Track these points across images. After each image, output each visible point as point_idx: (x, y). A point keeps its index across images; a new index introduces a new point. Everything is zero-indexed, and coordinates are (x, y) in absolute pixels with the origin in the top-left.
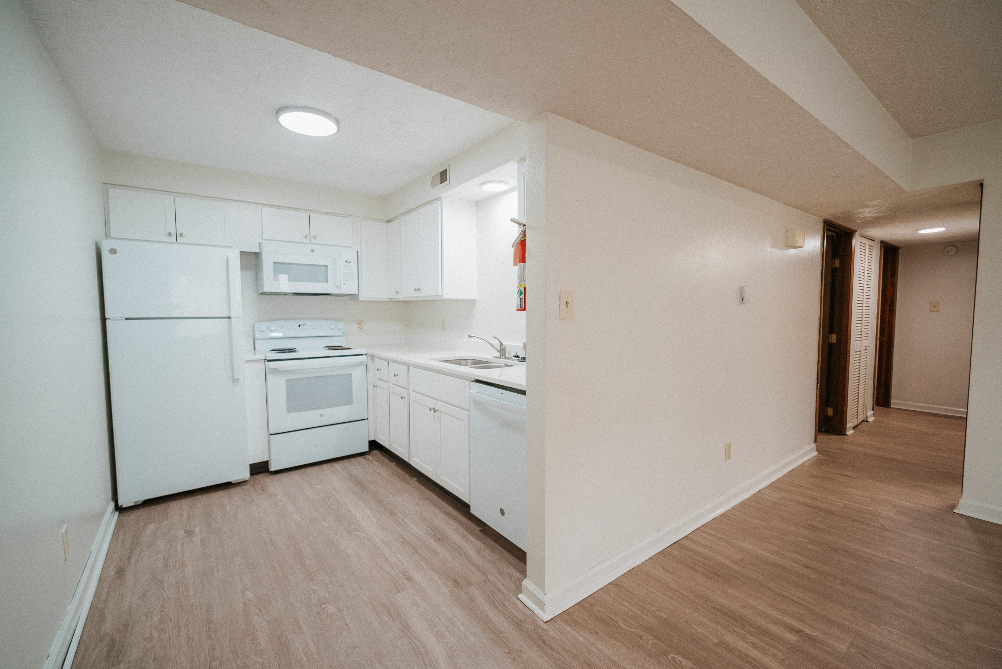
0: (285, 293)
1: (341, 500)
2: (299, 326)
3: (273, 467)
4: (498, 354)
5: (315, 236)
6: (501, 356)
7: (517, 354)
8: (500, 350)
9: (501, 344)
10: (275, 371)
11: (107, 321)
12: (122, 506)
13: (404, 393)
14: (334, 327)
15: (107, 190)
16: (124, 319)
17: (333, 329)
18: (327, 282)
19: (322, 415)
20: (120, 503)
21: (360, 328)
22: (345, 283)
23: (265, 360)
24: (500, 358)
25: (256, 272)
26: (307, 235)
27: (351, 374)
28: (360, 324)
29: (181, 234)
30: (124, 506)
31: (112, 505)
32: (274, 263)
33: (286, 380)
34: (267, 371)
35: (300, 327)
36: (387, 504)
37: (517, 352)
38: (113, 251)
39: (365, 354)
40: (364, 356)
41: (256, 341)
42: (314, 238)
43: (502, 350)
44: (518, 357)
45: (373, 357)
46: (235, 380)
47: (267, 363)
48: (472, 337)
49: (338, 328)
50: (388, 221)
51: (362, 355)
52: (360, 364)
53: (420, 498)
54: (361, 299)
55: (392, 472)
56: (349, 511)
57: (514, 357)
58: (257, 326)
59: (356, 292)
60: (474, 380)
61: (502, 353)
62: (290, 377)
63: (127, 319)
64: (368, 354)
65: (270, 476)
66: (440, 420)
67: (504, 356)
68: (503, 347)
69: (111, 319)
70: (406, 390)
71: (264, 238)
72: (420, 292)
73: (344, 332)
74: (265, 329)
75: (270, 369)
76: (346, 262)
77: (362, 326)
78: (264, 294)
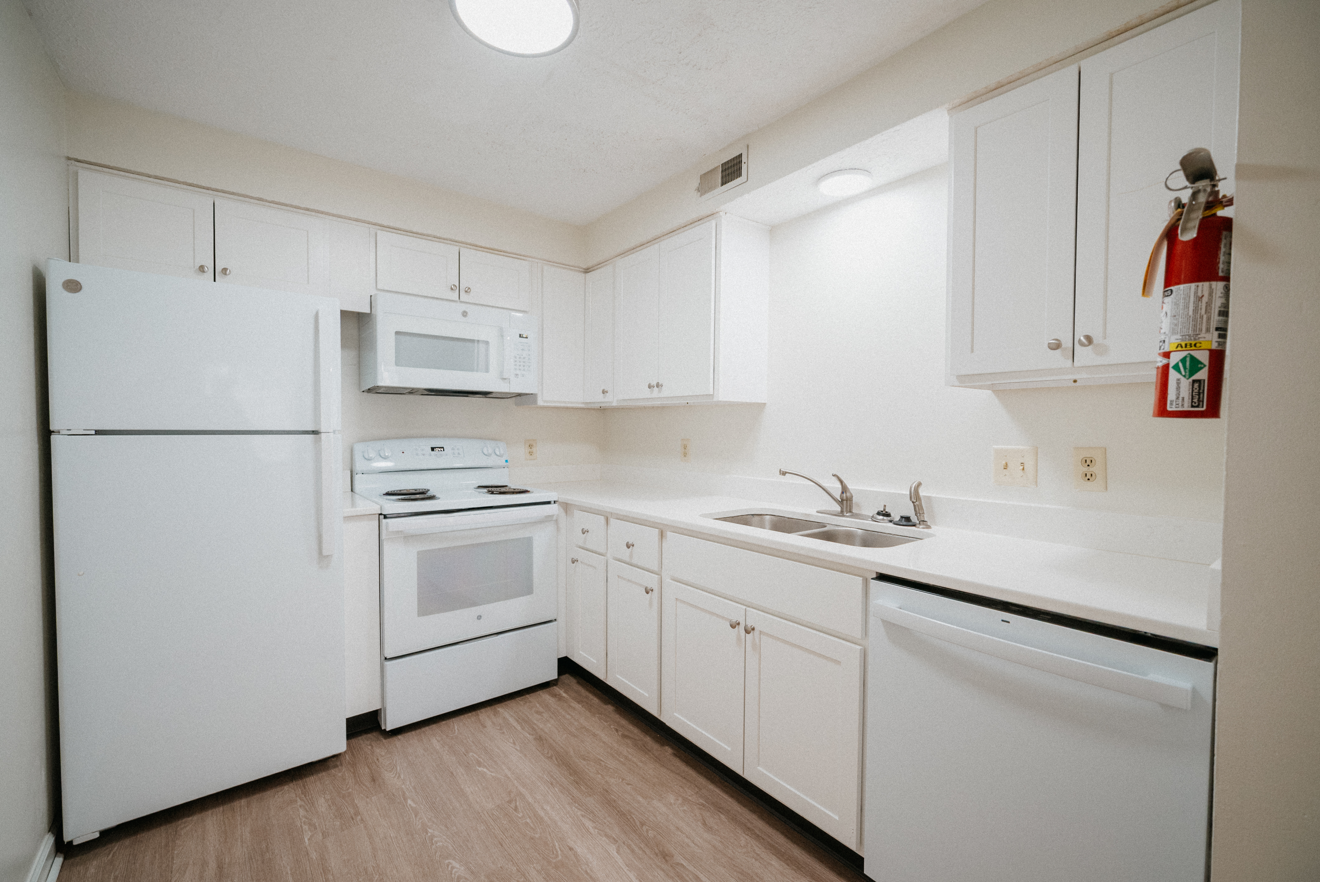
0: (411, 389)
1: (542, 813)
2: (433, 449)
3: (391, 722)
4: (838, 509)
5: (469, 288)
6: (842, 512)
7: (884, 510)
8: (840, 500)
9: (844, 489)
10: (399, 537)
11: (53, 437)
12: (71, 842)
13: (651, 581)
14: (490, 451)
15: (76, 174)
16: (93, 432)
17: (488, 455)
18: (487, 370)
19: (479, 617)
20: (67, 839)
21: (531, 453)
22: (517, 375)
23: (381, 514)
24: (841, 514)
25: (359, 351)
26: (454, 285)
27: (531, 538)
28: (531, 446)
29: (224, 271)
30: (75, 843)
31: (49, 841)
32: (397, 333)
33: (418, 553)
34: (383, 536)
35: (433, 452)
36: (642, 824)
37: (885, 506)
38: (73, 286)
39: (553, 502)
40: (554, 506)
41: (357, 478)
42: (466, 292)
43: (847, 500)
44: (888, 515)
45: (567, 507)
46: (322, 558)
47: (383, 521)
48: (787, 474)
49: (498, 453)
50: (587, 271)
51: (550, 503)
53: (702, 804)
54: (540, 403)
55: (617, 730)
56: (571, 849)
57: (879, 514)
58: (359, 448)
59: (533, 391)
60: (875, 576)
61: (845, 505)
62: (424, 547)
63: (98, 432)
64: (559, 501)
65: (384, 741)
67: (850, 512)
68: (848, 494)
69: (62, 432)
70: (657, 576)
71: (379, 287)
72: (660, 392)
73: (506, 461)
74: (372, 455)
75: (387, 533)
76: (520, 336)
77: (534, 449)
78: (374, 390)
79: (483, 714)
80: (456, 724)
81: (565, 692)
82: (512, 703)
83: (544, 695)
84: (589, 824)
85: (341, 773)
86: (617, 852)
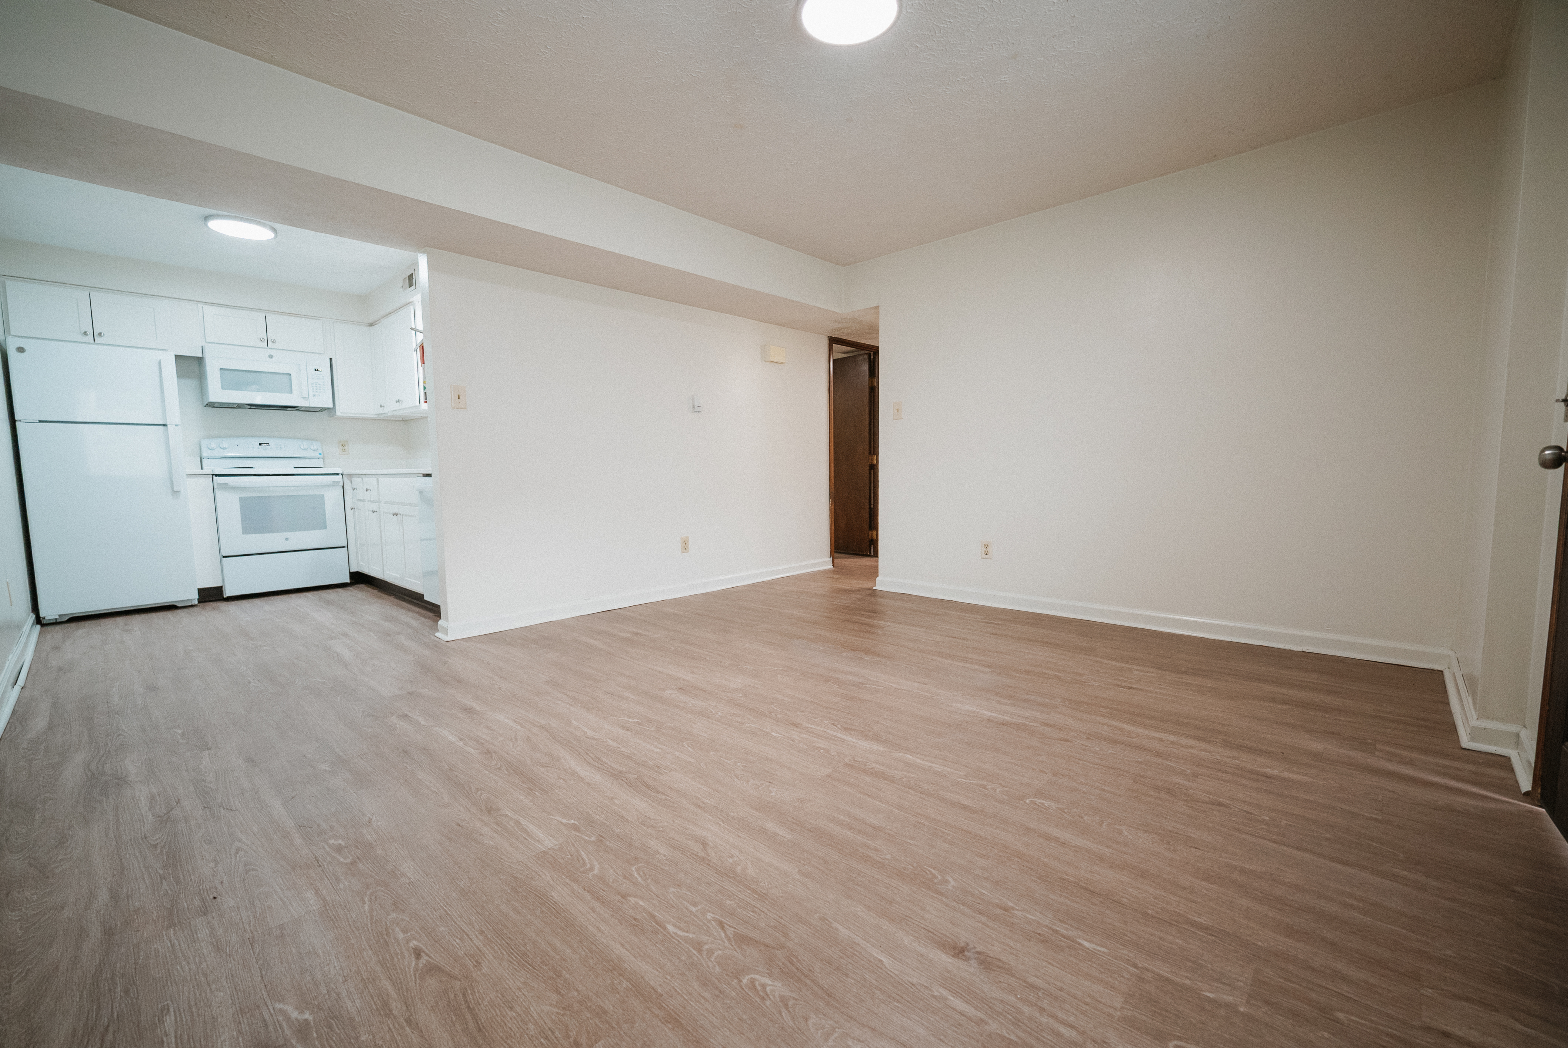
0: (238, 404)
2: (260, 444)
3: (228, 593)
5: (274, 340)
10: (225, 487)
11: (17, 423)
12: (44, 619)
13: (376, 507)
14: (306, 447)
15: (5, 283)
16: (38, 421)
17: (305, 449)
18: (291, 392)
19: (287, 539)
20: (42, 614)
21: (344, 450)
22: (314, 395)
23: (213, 475)
25: (200, 380)
26: (262, 338)
27: (323, 495)
28: (343, 445)
29: (100, 334)
30: (47, 620)
31: (32, 617)
32: (221, 369)
33: (241, 497)
34: (215, 487)
35: (261, 446)
38: (21, 350)
39: (341, 474)
40: (340, 476)
41: (203, 460)
42: (273, 342)
45: (351, 477)
46: (175, 493)
47: (215, 478)
49: (314, 450)
50: (371, 325)
51: (338, 474)
52: (335, 484)
54: (338, 414)
58: (204, 443)
59: (331, 406)
60: (421, 475)
62: (243, 495)
63: (40, 421)
64: (345, 473)
65: (226, 603)
69: (22, 421)
70: (378, 502)
71: (207, 341)
72: (401, 404)
73: (320, 454)
74: (213, 445)
75: (218, 484)
76: (315, 370)
77: (346, 448)
78: (211, 405)
83: (341, 590)
85: (195, 609)
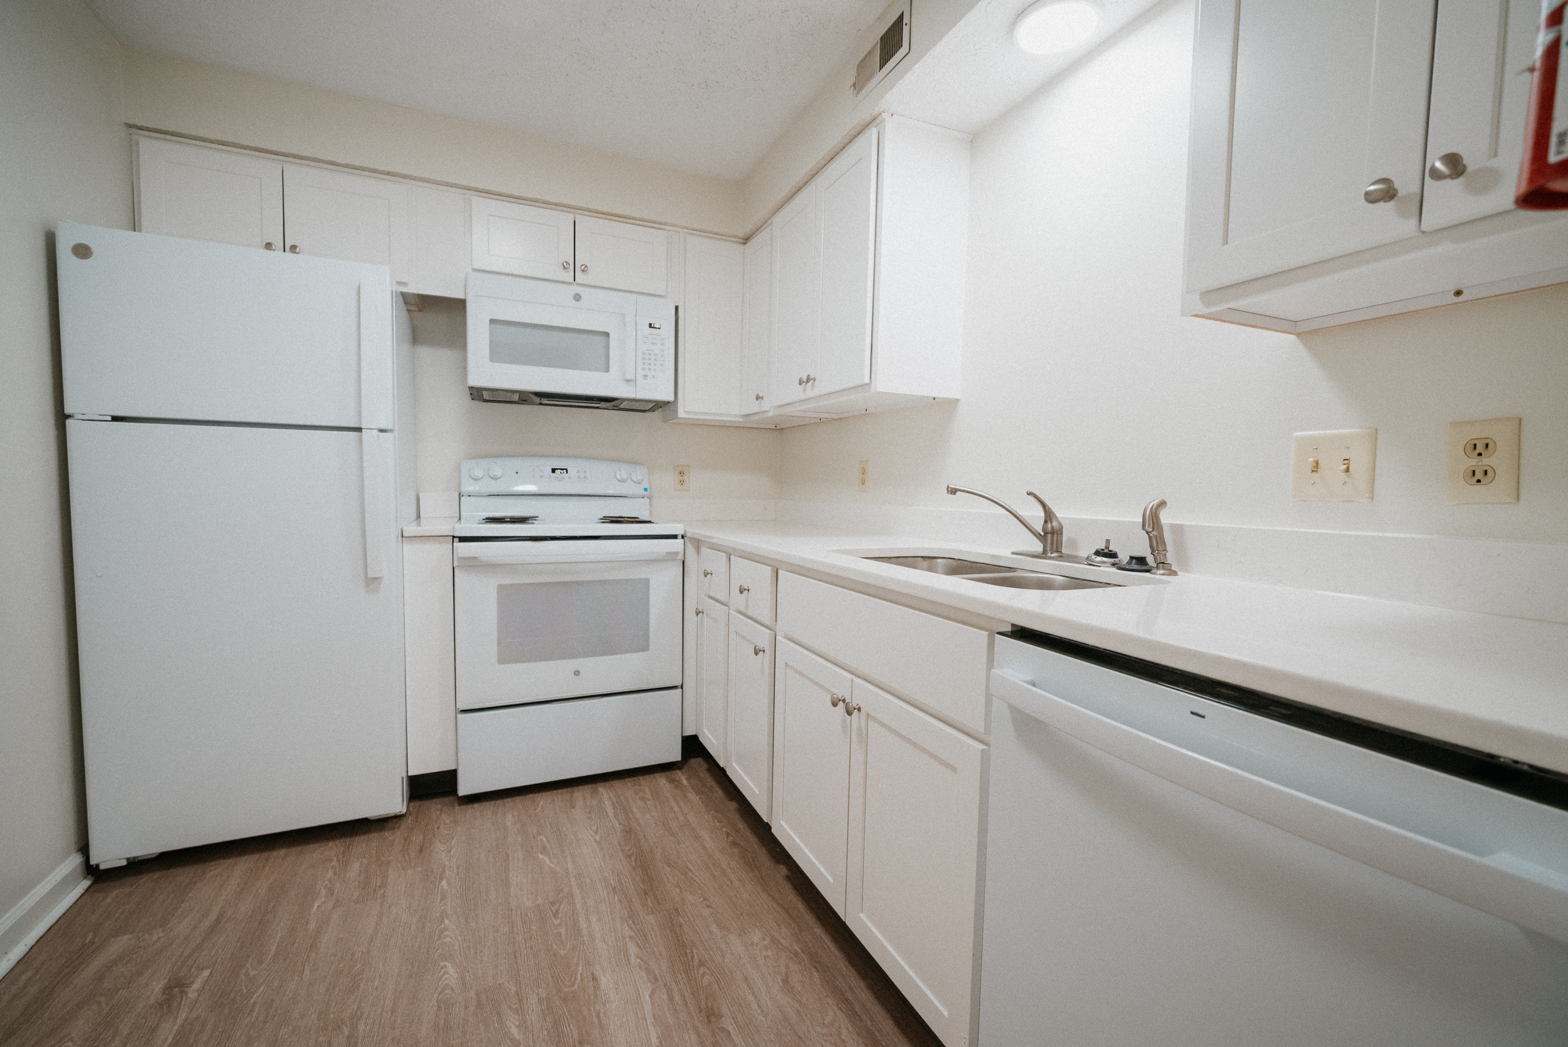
0: (521, 393)
1: (583, 925)
2: (553, 471)
3: (464, 787)
4: (1038, 547)
5: (586, 267)
6: (1045, 551)
7: (1107, 547)
8: (1042, 534)
9: (1049, 515)
10: (473, 564)
11: (69, 422)
12: (98, 866)
13: (763, 639)
14: (625, 476)
15: (137, 143)
16: (110, 418)
17: (622, 481)
18: (607, 370)
19: (577, 673)
20: (95, 859)
21: (682, 482)
22: (646, 376)
23: (454, 536)
24: (1043, 555)
26: (567, 263)
27: (647, 581)
28: (681, 473)
29: (295, 247)
30: (102, 867)
32: (492, 321)
33: (501, 588)
34: (456, 564)
35: (553, 474)
36: (702, 964)
37: (1108, 541)
38: (82, 251)
39: (681, 537)
40: (680, 541)
41: (462, 500)
42: (583, 271)
43: (1052, 533)
44: (1112, 555)
45: (698, 543)
46: (371, 581)
47: (457, 544)
48: (958, 493)
49: (634, 479)
50: (744, 239)
51: (675, 537)
52: (670, 557)
54: (681, 414)
56: (594, 979)
57: (1098, 553)
58: (465, 466)
59: (671, 398)
60: (1009, 629)
61: (1049, 541)
62: (506, 581)
63: (115, 419)
64: (688, 535)
66: (864, 738)
67: (1057, 551)
68: (1055, 524)
69: (76, 416)
70: (768, 631)
71: (472, 268)
72: (813, 387)
73: (646, 490)
75: (461, 559)
76: (650, 326)
77: (685, 478)
78: (477, 394)
79: (580, 794)
80: (543, 800)
81: (687, 779)
82: (617, 784)
83: (661, 780)
84: (633, 950)
85: (394, 836)
86: (650, 996)
